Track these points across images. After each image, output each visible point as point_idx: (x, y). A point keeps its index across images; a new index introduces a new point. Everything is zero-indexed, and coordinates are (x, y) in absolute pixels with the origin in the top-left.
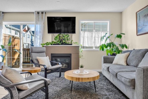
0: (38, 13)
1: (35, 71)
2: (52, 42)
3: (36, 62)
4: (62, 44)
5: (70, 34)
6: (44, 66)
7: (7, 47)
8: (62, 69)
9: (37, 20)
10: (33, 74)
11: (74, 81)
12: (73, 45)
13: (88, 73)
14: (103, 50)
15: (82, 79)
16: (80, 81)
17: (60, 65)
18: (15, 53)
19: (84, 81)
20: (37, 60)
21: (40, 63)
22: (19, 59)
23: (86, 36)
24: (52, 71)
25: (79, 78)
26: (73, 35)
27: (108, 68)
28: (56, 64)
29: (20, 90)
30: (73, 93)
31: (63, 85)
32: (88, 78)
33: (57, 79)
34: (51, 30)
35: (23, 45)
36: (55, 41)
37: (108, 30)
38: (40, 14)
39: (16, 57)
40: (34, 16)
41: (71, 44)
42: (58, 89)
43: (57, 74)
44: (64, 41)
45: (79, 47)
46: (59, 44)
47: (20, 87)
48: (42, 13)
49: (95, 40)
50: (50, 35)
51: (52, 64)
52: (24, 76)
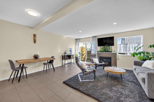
0: (93, 37)
1: (91, 65)
2: (100, 50)
3: (91, 60)
4: (106, 52)
5: (110, 46)
6: (95, 63)
7: (81, 53)
8: (105, 65)
9: (93, 40)
10: (90, 66)
11: (109, 73)
12: (113, 52)
13: (118, 69)
14: (134, 56)
15: (113, 72)
16: (112, 73)
17: (103, 63)
18: (83, 55)
19: (114, 73)
20: (92, 60)
21: (94, 61)
22: (85, 58)
23: (122, 47)
24: (100, 65)
25: (111, 72)
26: (113, 46)
27: (135, 69)
28: (102, 62)
29: (85, 71)
30: (108, 78)
31: (104, 73)
32: (116, 72)
33: (102, 70)
34: (99, 45)
35: (87, 50)
36: (102, 50)
37: (142, 42)
38: (94, 37)
39: (84, 57)
40: (92, 38)
41: (111, 52)
42: (101, 74)
43: (102, 67)
44: (107, 50)
45: (116, 53)
46: (104, 52)
47: (85, 70)
48: (95, 37)
49: (129, 49)
50: (99, 47)
51: (100, 62)
52: (87, 66)
